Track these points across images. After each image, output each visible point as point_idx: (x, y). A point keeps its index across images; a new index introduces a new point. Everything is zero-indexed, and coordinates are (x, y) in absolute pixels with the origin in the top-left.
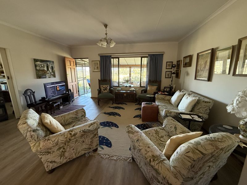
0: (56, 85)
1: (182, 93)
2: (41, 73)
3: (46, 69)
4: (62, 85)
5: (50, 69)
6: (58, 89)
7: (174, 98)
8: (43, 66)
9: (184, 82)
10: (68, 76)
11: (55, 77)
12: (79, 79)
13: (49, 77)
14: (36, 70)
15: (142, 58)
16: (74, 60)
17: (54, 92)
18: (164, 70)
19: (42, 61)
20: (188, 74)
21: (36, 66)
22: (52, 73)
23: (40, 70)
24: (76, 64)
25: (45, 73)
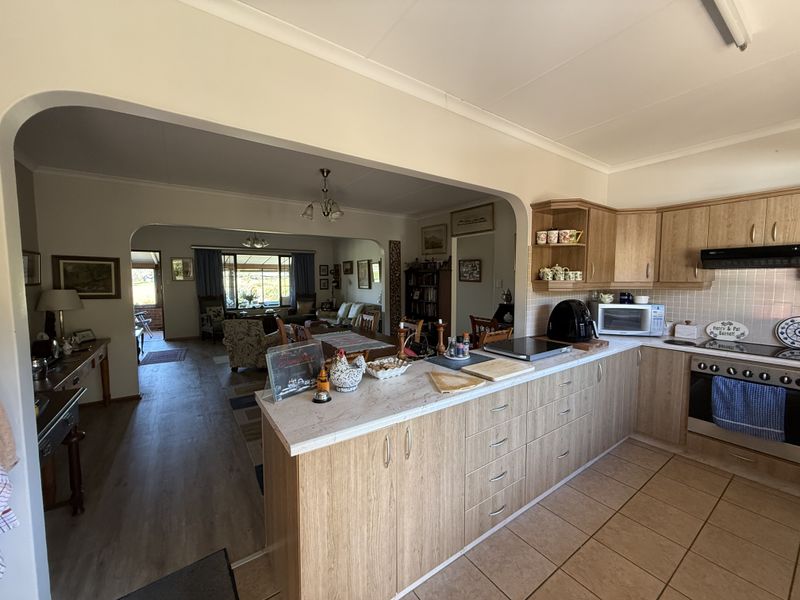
1: (349, 304)
7: (341, 312)
9: (347, 293)
15: (280, 257)
18: (317, 277)
20: (350, 283)
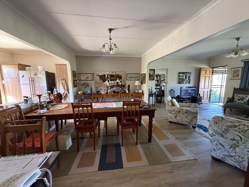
0: (188, 89)
2: (181, 80)
3: (184, 78)
4: (193, 90)
5: (187, 78)
6: (189, 92)
8: (183, 76)
10: (201, 83)
11: (190, 83)
12: (212, 87)
13: (185, 83)
14: (179, 79)
16: (211, 69)
17: (186, 94)
19: (183, 73)
21: (179, 76)
22: (188, 81)
23: (181, 79)
24: (212, 73)
25: (183, 80)
